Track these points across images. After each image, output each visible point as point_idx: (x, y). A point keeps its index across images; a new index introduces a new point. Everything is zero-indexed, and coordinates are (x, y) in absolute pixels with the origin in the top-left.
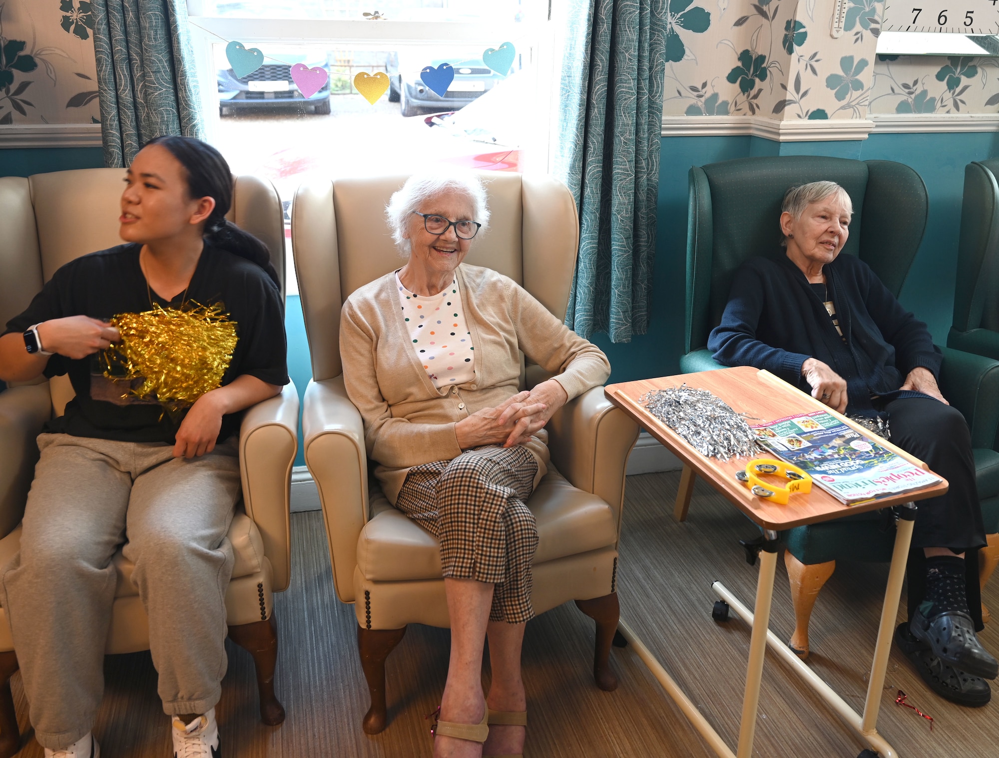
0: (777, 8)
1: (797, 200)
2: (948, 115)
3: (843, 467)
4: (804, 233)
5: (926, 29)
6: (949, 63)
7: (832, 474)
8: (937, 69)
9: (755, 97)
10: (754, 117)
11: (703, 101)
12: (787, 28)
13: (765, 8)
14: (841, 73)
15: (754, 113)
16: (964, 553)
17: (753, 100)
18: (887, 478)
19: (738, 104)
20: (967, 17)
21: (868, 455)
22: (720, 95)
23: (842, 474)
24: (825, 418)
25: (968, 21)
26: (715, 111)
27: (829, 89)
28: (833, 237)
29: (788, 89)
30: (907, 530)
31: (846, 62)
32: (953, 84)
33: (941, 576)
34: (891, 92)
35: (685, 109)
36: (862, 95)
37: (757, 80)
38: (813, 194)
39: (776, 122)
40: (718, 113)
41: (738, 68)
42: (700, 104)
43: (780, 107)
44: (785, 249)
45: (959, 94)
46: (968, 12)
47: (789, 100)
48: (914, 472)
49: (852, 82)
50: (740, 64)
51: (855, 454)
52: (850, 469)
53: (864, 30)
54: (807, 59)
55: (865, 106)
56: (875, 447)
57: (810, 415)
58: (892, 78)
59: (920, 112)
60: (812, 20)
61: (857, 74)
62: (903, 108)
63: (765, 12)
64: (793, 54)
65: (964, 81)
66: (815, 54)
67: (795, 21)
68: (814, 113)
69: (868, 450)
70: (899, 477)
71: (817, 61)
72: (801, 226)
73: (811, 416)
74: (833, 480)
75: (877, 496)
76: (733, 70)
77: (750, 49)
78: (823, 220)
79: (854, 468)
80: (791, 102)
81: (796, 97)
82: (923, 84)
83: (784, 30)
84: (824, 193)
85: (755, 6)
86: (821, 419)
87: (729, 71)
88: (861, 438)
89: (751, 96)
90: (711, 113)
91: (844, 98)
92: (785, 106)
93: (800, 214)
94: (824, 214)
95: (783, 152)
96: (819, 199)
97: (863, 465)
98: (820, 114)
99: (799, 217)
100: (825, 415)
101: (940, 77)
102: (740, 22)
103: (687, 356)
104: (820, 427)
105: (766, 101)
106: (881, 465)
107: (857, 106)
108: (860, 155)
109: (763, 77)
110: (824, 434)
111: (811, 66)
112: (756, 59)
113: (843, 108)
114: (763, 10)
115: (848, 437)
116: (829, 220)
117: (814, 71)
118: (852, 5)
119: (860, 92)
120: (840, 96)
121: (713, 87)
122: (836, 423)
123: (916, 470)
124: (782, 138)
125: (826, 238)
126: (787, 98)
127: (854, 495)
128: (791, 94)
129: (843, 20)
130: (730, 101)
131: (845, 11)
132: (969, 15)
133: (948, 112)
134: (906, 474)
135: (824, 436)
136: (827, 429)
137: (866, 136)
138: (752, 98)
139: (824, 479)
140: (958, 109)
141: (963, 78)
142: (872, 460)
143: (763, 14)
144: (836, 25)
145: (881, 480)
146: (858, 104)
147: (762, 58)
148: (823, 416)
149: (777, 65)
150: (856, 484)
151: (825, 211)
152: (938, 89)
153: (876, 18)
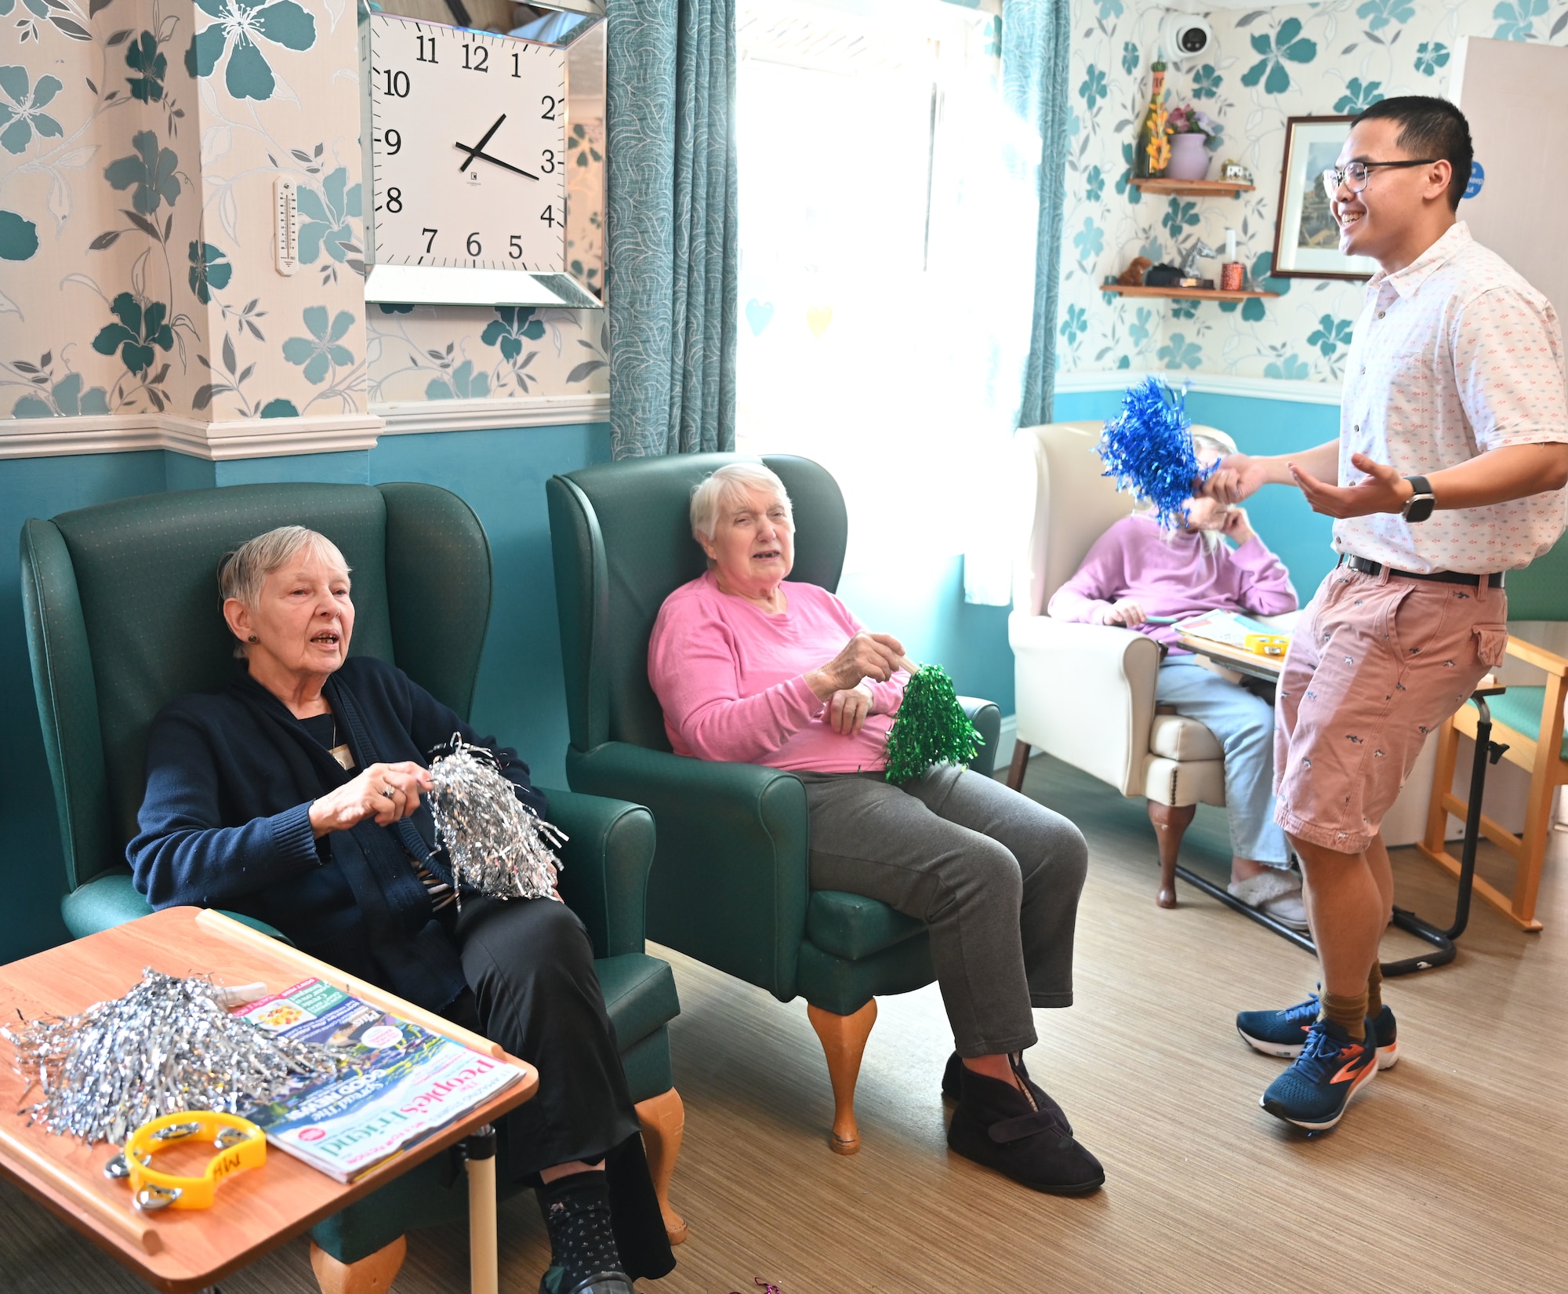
0: (170, 218)
1: (244, 574)
2: (511, 400)
3: (344, 1096)
4: (276, 629)
5: (450, 261)
6: (498, 316)
7: (323, 1119)
8: (481, 327)
9: (160, 378)
10: (162, 416)
11: (50, 390)
12: (193, 255)
13: (149, 218)
14: (309, 336)
15: (161, 408)
16: (604, 1161)
17: (155, 385)
18: (427, 1098)
19: (125, 394)
20: (512, 245)
21: (393, 1054)
22: (84, 376)
23: (342, 1113)
24: (316, 993)
25: (515, 251)
26: (80, 408)
27: (291, 363)
28: (329, 621)
29: (212, 364)
30: (486, 1174)
31: (314, 317)
32: (511, 349)
33: (568, 1214)
34: (412, 364)
35: (11, 406)
36: (353, 372)
37: (157, 349)
38: (269, 556)
39: (199, 425)
40: (86, 411)
41: (113, 326)
42: (42, 395)
43: (204, 397)
44: (245, 663)
45: (524, 365)
46: (512, 237)
47: (217, 386)
48: (475, 1067)
49: (331, 351)
50: (115, 319)
51: (369, 1059)
52: (359, 1096)
53: (337, 263)
54: (240, 312)
55: (362, 390)
56: (407, 1033)
57: (285, 994)
58: (408, 341)
59: (465, 395)
60: (237, 243)
61: (338, 338)
62: (436, 390)
63: (151, 225)
64: (209, 303)
65: (528, 345)
66: (253, 304)
67: (204, 245)
68: (269, 406)
69: (393, 1042)
70: (448, 1087)
71: (259, 315)
72: (266, 618)
73: (288, 996)
74: (323, 1134)
75: (407, 1145)
76: (103, 330)
77: (132, 292)
78: (301, 598)
79: (365, 1092)
80: (222, 389)
81: (231, 379)
82: (463, 351)
83: (187, 260)
84: (287, 549)
85: (129, 214)
86: (308, 997)
87: (97, 332)
88: (383, 1019)
89: (150, 377)
90: (70, 411)
91: (321, 379)
92: (211, 396)
93: (257, 597)
94: (299, 586)
95: (223, 479)
96: (282, 561)
97: (383, 1080)
98: (281, 408)
99: (256, 601)
100: (315, 987)
101: (488, 338)
102: (103, 242)
103: (72, 895)
104: (307, 1016)
105: (180, 387)
106: (417, 1069)
107: (348, 391)
108: (370, 476)
109: (167, 345)
110: (312, 1030)
111: (250, 324)
112: (149, 311)
113: (323, 395)
114: (146, 221)
115: (357, 1024)
116: (311, 594)
117: (257, 334)
118: (307, 220)
119: (348, 368)
120: (314, 375)
121: (66, 362)
122: (336, 998)
123: (480, 1062)
124: (215, 454)
125: (318, 627)
126: (214, 382)
127: (362, 1157)
128: (218, 373)
129: (295, 244)
130: (108, 389)
131: (296, 228)
132: (515, 241)
133: (511, 395)
134: (462, 1077)
135: (313, 1034)
136: (319, 1018)
137: (374, 442)
138: (153, 381)
139: (305, 1136)
140: (525, 388)
141: (525, 340)
142: (402, 1063)
143: (149, 229)
144: (283, 253)
145: (415, 1105)
146: (349, 388)
147: (158, 310)
148: (310, 990)
149: (187, 322)
150: (369, 1127)
151: (299, 580)
152: (489, 358)
153: (354, 242)
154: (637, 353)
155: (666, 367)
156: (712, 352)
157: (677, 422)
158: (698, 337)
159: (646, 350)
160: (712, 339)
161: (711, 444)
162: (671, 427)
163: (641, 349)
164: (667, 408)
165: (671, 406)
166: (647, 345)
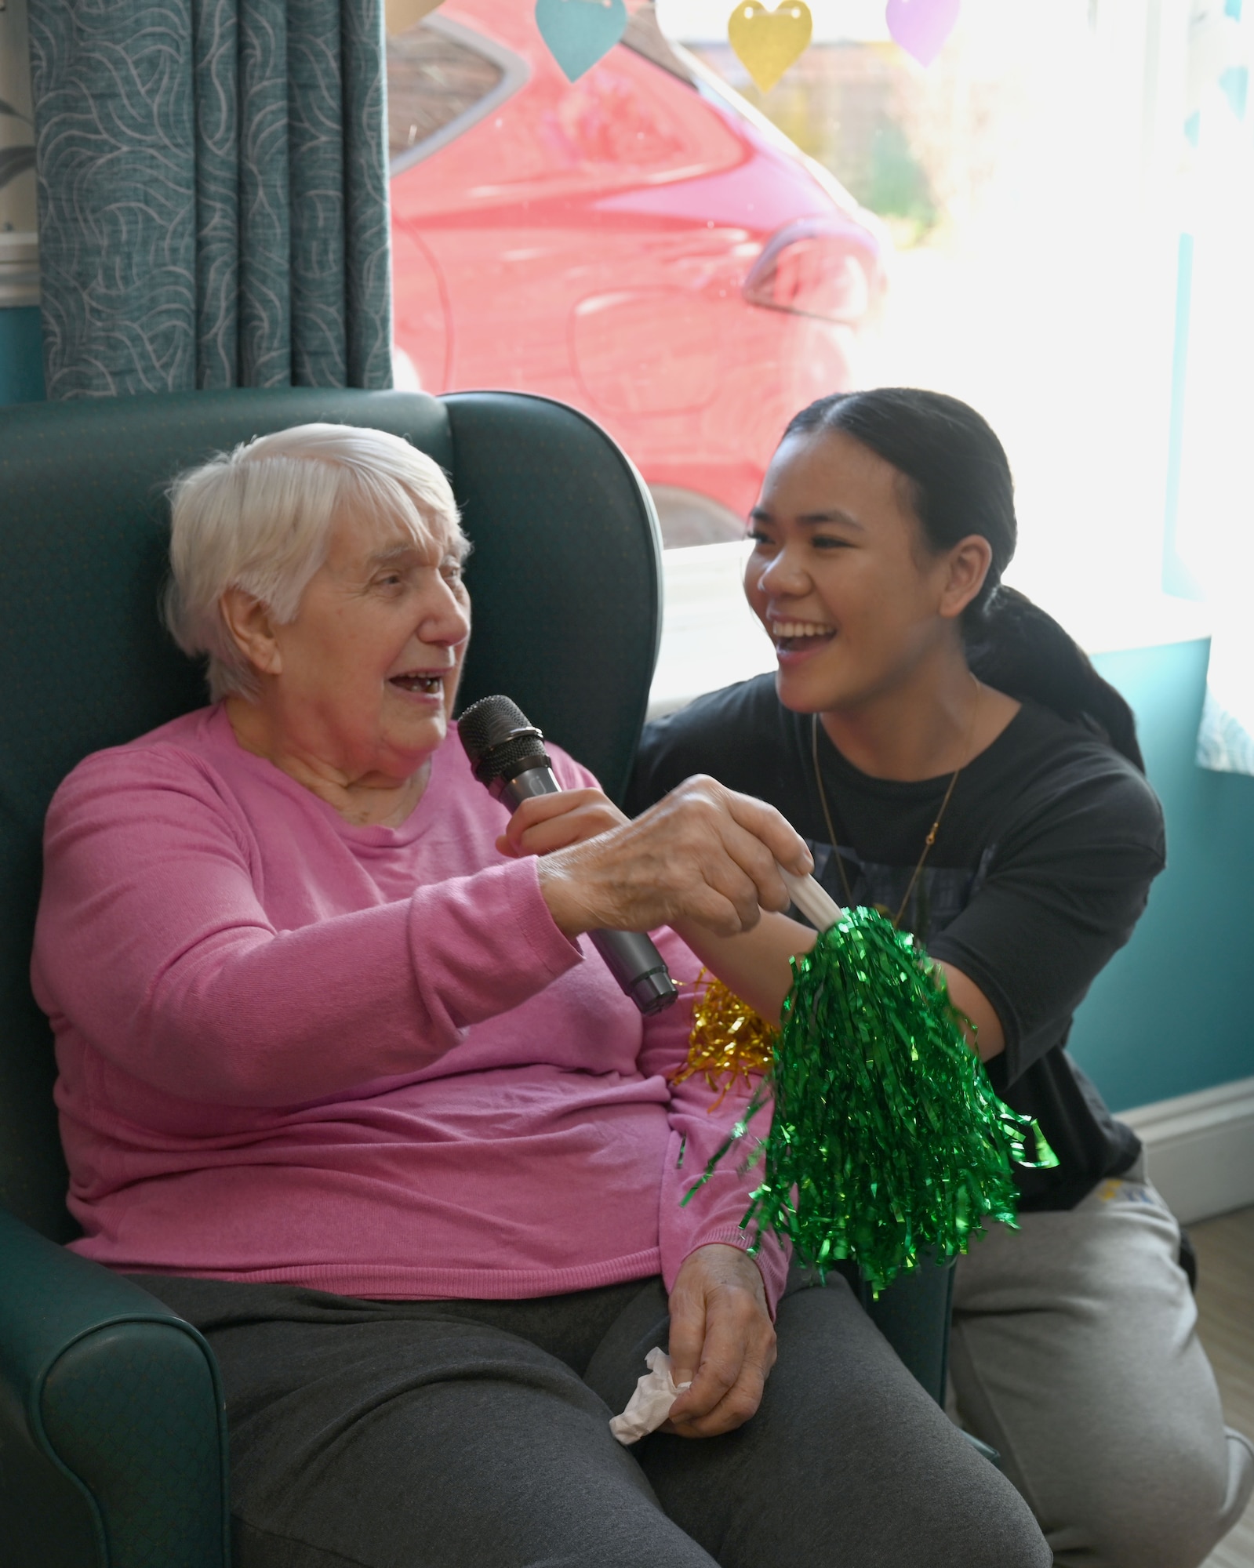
154: (89, 127)
155: (177, 163)
156: (317, 123)
157: (221, 304)
158: (269, 83)
159: (106, 117)
160: (314, 87)
161: (324, 363)
162: (201, 319)
163: (94, 115)
164: (185, 272)
165: (201, 267)
166: (111, 105)
